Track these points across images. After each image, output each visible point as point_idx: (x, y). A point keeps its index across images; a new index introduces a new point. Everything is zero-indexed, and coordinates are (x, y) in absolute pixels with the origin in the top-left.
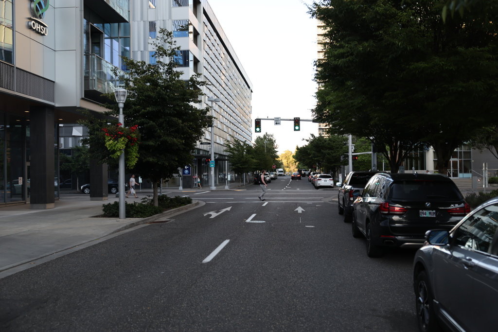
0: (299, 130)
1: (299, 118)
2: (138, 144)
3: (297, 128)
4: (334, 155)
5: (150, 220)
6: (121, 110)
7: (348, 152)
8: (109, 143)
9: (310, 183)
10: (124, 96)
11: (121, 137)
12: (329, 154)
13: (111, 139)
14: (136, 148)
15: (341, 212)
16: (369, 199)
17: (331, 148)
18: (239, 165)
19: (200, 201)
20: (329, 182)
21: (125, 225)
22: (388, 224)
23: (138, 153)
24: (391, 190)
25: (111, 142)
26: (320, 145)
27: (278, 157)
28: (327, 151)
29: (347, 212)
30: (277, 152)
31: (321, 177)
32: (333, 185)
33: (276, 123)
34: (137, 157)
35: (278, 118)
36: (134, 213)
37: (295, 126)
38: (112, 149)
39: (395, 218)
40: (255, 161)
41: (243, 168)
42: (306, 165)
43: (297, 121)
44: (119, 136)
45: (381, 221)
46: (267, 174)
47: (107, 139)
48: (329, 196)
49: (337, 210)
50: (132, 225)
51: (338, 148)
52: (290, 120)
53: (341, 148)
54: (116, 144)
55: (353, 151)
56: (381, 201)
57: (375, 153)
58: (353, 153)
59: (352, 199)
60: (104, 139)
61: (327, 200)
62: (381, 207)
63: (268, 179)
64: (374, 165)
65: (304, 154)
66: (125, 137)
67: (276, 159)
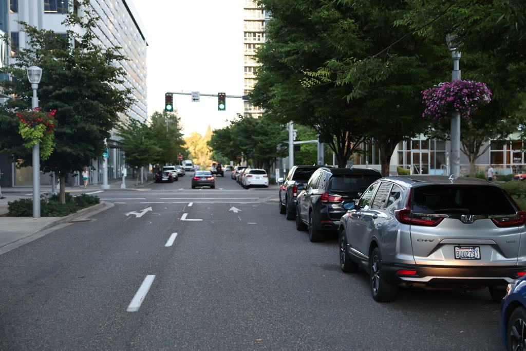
0: (224, 109)
1: (225, 93)
2: (54, 131)
3: (222, 106)
4: (269, 143)
5: (68, 220)
6: (35, 92)
7: (287, 139)
8: (24, 130)
9: (235, 181)
10: (39, 75)
11: (39, 124)
12: (262, 142)
13: (25, 127)
14: (52, 136)
15: (283, 210)
16: (312, 191)
17: (265, 134)
18: (136, 154)
19: (106, 203)
20: (262, 179)
21: (49, 223)
22: (327, 211)
23: (54, 142)
24: (331, 183)
25: (27, 129)
26: (250, 129)
27: (183, 143)
28: (260, 138)
29: (289, 210)
30: (183, 135)
31: (252, 172)
32: (267, 184)
33: (194, 100)
34: (52, 147)
35: (196, 93)
36: (49, 212)
37: (219, 104)
38: (27, 138)
39: (334, 206)
40: (158, 149)
41: (142, 159)
42: (227, 155)
43: (222, 98)
44: (37, 122)
45: (322, 208)
46: (173, 169)
47: (22, 125)
48: (265, 197)
49: (279, 210)
50: (55, 224)
51: (274, 133)
52: (213, 96)
53: (279, 133)
54: (33, 131)
55: (295, 139)
56: (322, 191)
57: (322, 144)
58: (294, 141)
59: (295, 195)
60: (19, 125)
61: (264, 200)
62: (321, 197)
63: (174, 175)
64: (321, 158)
65: (224, 140)
66: (44, 123)
67: (182, 146)
